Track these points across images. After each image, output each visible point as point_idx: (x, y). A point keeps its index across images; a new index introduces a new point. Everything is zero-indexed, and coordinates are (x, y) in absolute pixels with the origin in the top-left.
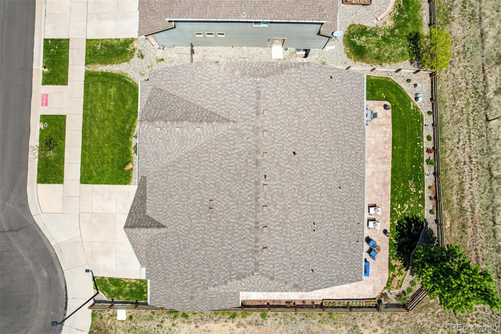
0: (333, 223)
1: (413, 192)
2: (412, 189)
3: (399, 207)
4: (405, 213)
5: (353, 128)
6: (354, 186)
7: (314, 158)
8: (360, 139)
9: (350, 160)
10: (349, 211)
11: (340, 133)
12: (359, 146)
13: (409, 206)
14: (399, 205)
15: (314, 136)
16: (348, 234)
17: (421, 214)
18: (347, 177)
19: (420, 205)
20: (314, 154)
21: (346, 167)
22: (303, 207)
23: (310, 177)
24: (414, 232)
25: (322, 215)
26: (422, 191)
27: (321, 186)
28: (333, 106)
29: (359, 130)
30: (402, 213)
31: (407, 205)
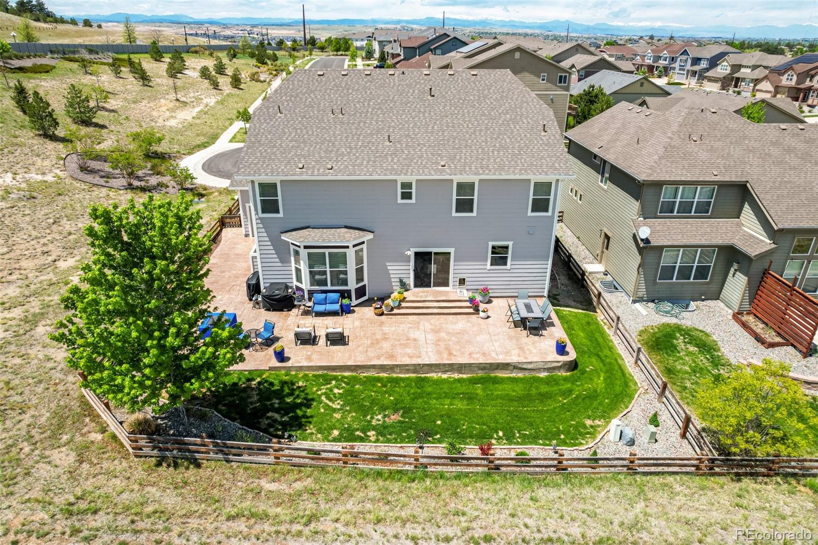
0: (339, 135)
1: (372, 418)
2: (380, 417)
3: (336, 391)
4: (321, 402)
5: (483, 159)
6: (392, 160)
7: (430, 114)
8: (467, 168)
9: (433, 154)
10: (354, 155)
11: (470, 141)
12: (456, 167)
13: (335, 410)
14: (341, 391)
15: (458, 114)
16: (319, 153)
17: (312, 433)
18: (406, 152)
19: (336, 433)
20: (435, 114)
21: (420, 150)
22: (366, 104)
23: (404, 111)
24: (268, 418)
25: (353, 123)
26: (373, 439)
27: (393, 121)
28: (506, 134)
29: (482, 168)
30: (320, 396)
31: (339, 407)
